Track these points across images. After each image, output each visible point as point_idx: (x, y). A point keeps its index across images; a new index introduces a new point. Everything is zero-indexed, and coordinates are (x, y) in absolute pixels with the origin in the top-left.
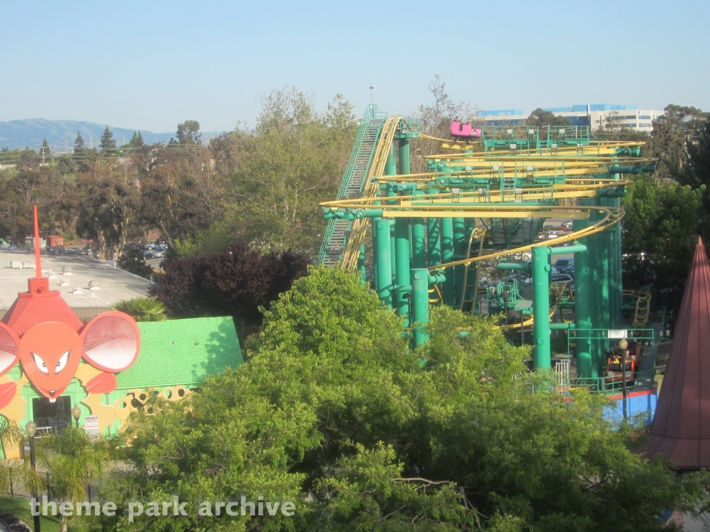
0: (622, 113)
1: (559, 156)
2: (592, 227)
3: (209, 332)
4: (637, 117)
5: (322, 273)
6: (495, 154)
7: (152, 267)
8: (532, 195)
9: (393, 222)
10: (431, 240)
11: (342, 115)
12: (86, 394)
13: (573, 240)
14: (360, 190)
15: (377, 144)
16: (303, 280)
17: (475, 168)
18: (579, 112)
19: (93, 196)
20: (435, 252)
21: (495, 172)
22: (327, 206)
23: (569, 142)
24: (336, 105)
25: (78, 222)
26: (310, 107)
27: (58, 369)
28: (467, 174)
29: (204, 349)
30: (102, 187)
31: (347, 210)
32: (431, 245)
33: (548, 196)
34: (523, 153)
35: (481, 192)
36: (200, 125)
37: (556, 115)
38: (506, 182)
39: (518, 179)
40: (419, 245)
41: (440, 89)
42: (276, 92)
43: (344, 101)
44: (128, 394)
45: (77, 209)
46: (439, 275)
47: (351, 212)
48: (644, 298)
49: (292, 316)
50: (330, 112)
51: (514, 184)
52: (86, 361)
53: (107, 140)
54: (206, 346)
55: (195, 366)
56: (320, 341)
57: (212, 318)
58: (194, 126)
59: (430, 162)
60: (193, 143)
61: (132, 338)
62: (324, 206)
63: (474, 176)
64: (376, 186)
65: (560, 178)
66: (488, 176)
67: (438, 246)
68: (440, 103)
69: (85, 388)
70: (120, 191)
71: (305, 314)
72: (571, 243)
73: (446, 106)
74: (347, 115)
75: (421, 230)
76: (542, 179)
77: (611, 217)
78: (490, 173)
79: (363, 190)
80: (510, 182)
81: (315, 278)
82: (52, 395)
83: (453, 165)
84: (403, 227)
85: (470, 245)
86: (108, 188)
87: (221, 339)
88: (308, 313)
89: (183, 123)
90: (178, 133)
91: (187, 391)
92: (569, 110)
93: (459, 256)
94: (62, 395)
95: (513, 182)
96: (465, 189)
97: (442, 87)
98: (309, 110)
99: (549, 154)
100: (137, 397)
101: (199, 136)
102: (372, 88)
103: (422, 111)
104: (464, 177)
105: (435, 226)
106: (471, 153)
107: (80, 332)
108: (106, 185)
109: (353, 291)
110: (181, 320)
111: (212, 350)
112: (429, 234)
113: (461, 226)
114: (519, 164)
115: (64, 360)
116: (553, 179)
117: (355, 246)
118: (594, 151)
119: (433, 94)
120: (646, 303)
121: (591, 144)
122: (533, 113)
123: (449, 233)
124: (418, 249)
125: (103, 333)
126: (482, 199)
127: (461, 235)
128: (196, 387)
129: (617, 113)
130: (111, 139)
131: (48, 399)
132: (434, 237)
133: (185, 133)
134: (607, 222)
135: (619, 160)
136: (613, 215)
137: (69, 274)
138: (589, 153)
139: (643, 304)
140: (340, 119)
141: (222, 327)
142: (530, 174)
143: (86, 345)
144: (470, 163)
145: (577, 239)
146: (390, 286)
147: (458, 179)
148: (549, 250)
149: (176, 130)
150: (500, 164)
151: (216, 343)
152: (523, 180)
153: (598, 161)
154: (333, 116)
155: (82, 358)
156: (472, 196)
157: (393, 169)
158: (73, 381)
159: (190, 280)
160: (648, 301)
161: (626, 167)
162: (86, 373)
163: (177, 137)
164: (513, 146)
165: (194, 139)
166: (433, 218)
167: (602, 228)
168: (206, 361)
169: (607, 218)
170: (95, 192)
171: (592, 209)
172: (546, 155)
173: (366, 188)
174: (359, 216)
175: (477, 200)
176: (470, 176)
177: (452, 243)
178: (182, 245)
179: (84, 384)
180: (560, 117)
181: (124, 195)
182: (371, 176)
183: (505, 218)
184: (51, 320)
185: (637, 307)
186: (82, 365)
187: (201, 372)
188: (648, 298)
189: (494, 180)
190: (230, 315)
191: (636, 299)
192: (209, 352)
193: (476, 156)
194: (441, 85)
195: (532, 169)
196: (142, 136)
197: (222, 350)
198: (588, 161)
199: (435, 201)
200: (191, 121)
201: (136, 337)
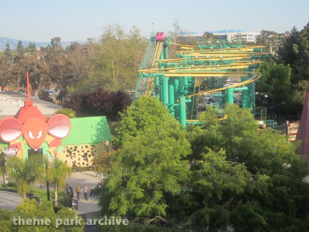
0: (242, 34)
1: (230, 52)
2: (249, 80)
3: (97, 122)
4: (247, 35)
5: (144, 98)
6: (205, 51)
7: (53, 99)
8: (225, 67)
9: (168, 78)
10: (180, 86)
11: (136, 34)
12: (49, 147)
13: (242, 85)
14: (150, 66)
15: (156, 47)
16: (137, 101)
17: (198, 57)
18: (223, 33)
19: (27, 69)
20: (182, 91)
21: (207, 58)
22: (141, 72)
23: (233, 46)
24: (133, 31)
25: (20, 80)
26: (123, 32)
27: (38, 137)
28: (196, 59)
29: (95, 129)
30: (31, 65)
31: (149, 73)
32: (180, 88)
33: (230, 68)
34: (216, 51)
35: (203, 66)
36: (61, 39)
37: (215, 34)
38: (212, 62)
39: (217, 61)
40: (177, 88)
41: (177, 24)
42: (108, 25)
43: (136, 29)
44: (66, 147)
45: (20, 74)
46: (189, 99)
47: (151, 74)
48: (264, 110)
49: (133, 115)
50: (131, 34)
51: (215, 63)
52: (49, 134)
53: (20, 46)
54: (96, 128)
55: (92, 136)
56: (144, 125)
57: (98, 117)
58: (58, 39)
59: (178, 54)
60: (57, 46)
61: (67, 125)
62: (140, 72)
63: (199, 60)
64: (157, 64)
65: (233, 60)
66: (204, 60)
67: (183, 88)
68: (177, 30)
69: (48, 145)
70: (38, 67)
71: (138, 114)
72: (241, 87)
73: (179, 31)
74: (138, 35)
75: (177, 82)
76: (226, 61)
77: (256, 76)
78: (205, 59)
79: (151, 66)
80: (213, 62)
81: (141, 100)
82: (36, 148)
83: (187, 55)
84: (172, 80)
85: (195, 88)
86: (34, 65)
87: (101, 125)
88: (139, 114)
89: (54, 38)
90: (51, 42)
91: (89, 146)
92: (218, 32)
93: (191, 93)
94: (39, 148)
95: (214, 62)
96: (196, 65)
97: (178, 23)
98: (123, 33)
99: (226, 51)
100: (69, 149)
101: (60, 44)
102: (153, 24)
103: (169, 33)
104: (195, 60)
105: (182, 80)
106: (193, 51)
107: (47, 122)
108: (33, 64)
109: (157, 105)
110: (85, 118)
111: (98, 130)
112: (180, 83)
113: (190, 80)
114: (217, 55)
115: (40, 134)
116: (230, 61)
117: (150, 88)
118: (244, 50)
119: (174, 26)
120: (265, 112)
121: (242, 47)
122: (204, 34)
123: (186, 83)
124: (176, 89)
125: (56, 123)
126: (204, 69)
127: (190, 84)
128: (92, 144)
129: (240, 34)
130: (21, 45)
131: (34, 149)
132: (181, 85)
133: (54, 42)
134: (255, 78)
135: (254, 54)
136: (257, 75)
137: (20, 102)
138: (242, 51)
139: (264, 112)
140: (135, 36)
141: (102, 121)
142: (221, 59)
143: (49, 128)
144: (196, 55)
145: (244, 85)
146: (168, 104)
147: (192, 61)
148: (233, 89)
149: (51, 41)
150: (209, 55)
151: (100, 127)
152: (218, 61)
153: (247, 54)
154: (132, 35)
155: (48, 133)
156: (200, 68)
157: (163, 57)
158: (44, 142)
159: (80, 103)
160: (266, 111)
161: (259, 56)
162: (49, 139)
163: (51, 44)
164: (212, 48)
165: (58, 45)
166: (181, 77)
167: (254, 80)
168: (96, 134)
169: (255, 77)
170: (28, 67)
171: (248, 73)
172: (225, 51)
173: (153, 65)
174: (154, 76)
175: (201, 70)
176: (197, 60)
177: (187, 88)
178: (70, 89)
179: (48, 143)
180: (216, 35)
181: (40, 69)
182: (154, 60)
183: (213, 77)
184: (34, 118)
185: (262, 114)
186: (47, 136)
187: (94, 138)
188: (266, 110)
189: (207, 61)
190: (105, 116)
191: (261, 110)
192: (97, 130)
193: (196, 52)
194: (177, 22)
195: (222, 57)
196: (35, 44)
197: (102, 130)
198: (243, 54)
199: (185, 70)
200: (57, 37)
201: (69, 124)
